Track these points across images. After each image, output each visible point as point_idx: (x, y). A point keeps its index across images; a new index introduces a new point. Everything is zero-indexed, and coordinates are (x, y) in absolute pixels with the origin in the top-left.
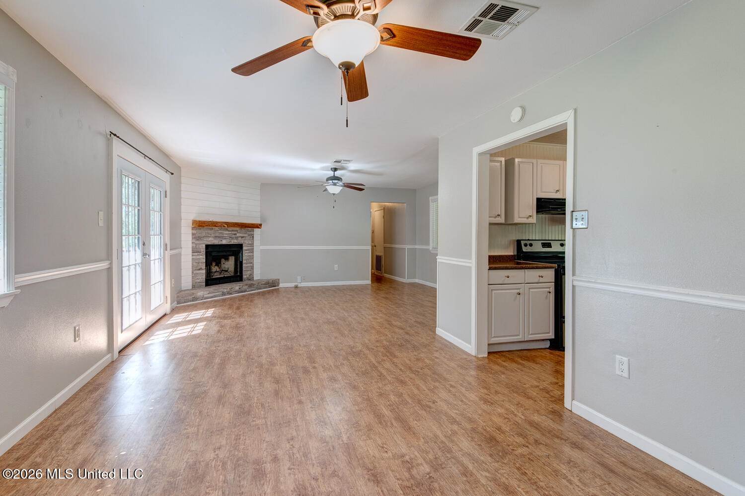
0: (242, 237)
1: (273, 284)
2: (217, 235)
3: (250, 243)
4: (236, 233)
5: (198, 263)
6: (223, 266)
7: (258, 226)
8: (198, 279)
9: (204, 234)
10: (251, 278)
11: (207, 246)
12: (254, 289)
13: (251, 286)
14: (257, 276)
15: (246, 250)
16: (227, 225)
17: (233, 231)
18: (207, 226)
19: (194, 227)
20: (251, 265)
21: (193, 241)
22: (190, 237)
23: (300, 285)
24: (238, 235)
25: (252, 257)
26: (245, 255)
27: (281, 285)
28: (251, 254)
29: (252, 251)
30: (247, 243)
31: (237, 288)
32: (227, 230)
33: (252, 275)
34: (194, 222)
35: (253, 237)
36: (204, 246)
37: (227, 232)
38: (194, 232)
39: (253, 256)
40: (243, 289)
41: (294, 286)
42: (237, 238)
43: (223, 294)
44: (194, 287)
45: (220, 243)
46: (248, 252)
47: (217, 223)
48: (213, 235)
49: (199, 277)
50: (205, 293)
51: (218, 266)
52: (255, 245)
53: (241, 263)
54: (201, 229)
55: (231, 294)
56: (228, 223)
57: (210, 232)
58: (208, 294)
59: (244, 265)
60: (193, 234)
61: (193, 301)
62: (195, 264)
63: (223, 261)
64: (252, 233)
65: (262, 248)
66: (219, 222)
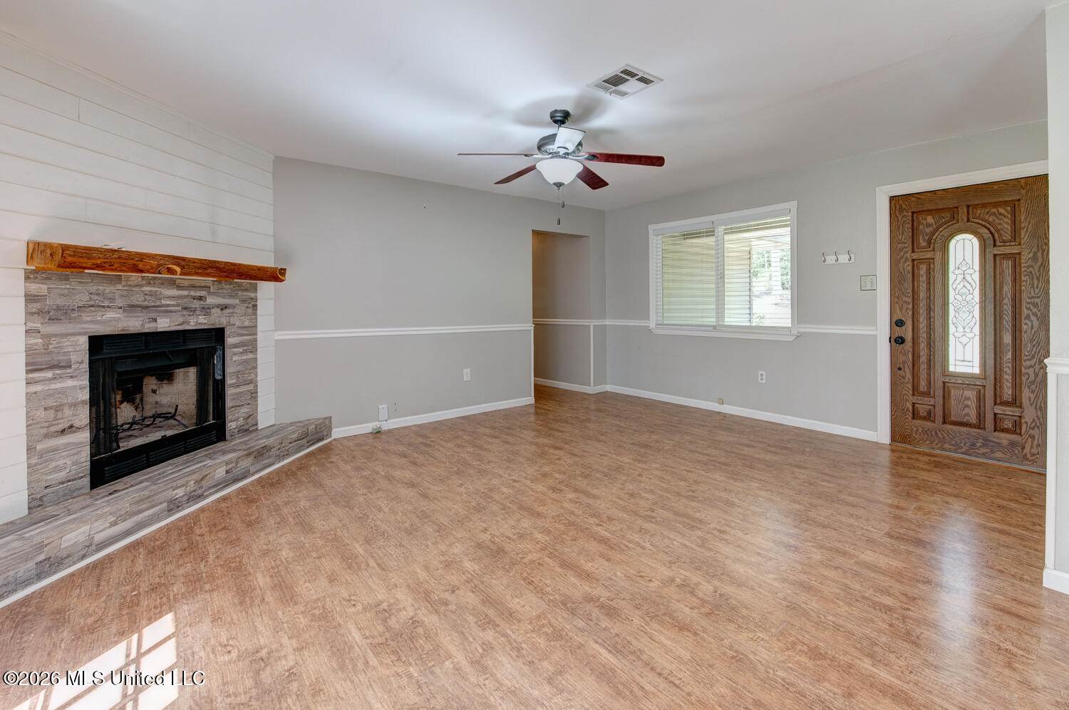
0: (223, 308)
1: (316, 433)
2: (138, 299)
3: (247, 324)
4: (203, 293)
5: (58, 409)
6: (150, 399)
7: (275, 275)
8: (57, 469)
9: (82, 298)
10: (249, 428)
11: (96, 343)
12: (271, 460)
13: (261, 454)
14: (266, 418)
15: (236, 346)
16: (182, 267)
17: (193, 287)
18: (98, 267)
19: (36, 271)
20: (251, 387)
21: (30, 325)
22: (18, 308)
23: (386, 426)
24: (211, 300)
25: (252, 365)
26: (234, 359)
27: (337, 433)
28: (251, 356)
29: (251, 347)
30: (238, 323)
31: (220, 473)
32: (172, 283)
33: (252, 417)
34: (36, 250)
35: (255, 306)
36: (83, 342)
37: (174, 292)
38: (39, 288)
39: (255, 359)
40: (237, 472)
41: (370, 430)
42: (206, 310)
43: (174, 506)
44: (36, 503)
45: (149, 327)
46: (241, 350)
47: (142, 257)
48: (120, 302)
49: (61, 462)
50: (99, 525)
51: (132, 401)
52: (259, 328)
53: (220, 387)
54: (67, 279)
55: (200, 497)
56: (183, 259)
57: (108, 289)
58: (114, 524)
59: (230, 392)
60: (30, 298)
61: (39, 577)
62: (40, 414)
63: (150, 383)
64: (252, 295)
65: (279, 335)
66: (153, 257)
